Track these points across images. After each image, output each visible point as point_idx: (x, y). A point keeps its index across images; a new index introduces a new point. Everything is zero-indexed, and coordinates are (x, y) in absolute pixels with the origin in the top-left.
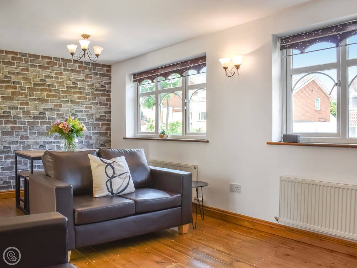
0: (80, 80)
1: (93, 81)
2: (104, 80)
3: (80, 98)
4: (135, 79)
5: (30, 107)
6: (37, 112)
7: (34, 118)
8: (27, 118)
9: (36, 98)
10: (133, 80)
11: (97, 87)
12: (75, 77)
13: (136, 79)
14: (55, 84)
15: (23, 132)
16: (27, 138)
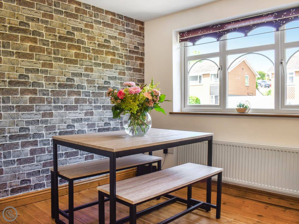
0: (113, 37)
1: (126, 40)
2: (137, 39)
3: (113, 61)
4: (184, 38)
5: (55, 71)
6: (64, 77)
7: (60, 86)
8: (50, 86)
9: (62, 58)
10: (180, 40)
11: (130, 48)
12: (108, 33)
13: (186, 38)
14: (85, 39)
15: (45, 107)
16: (51, 115)
